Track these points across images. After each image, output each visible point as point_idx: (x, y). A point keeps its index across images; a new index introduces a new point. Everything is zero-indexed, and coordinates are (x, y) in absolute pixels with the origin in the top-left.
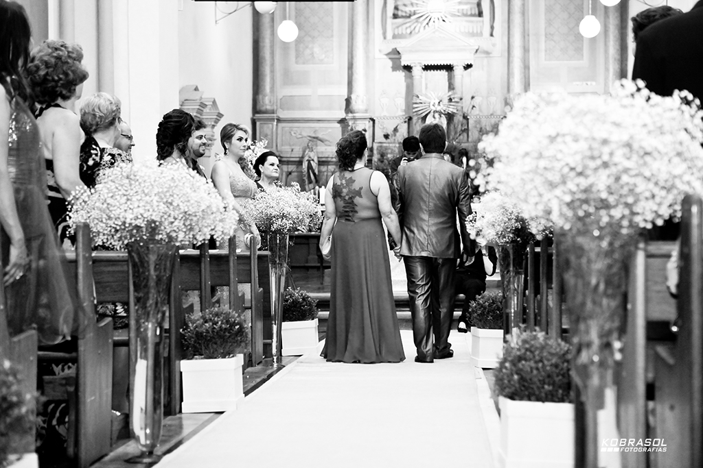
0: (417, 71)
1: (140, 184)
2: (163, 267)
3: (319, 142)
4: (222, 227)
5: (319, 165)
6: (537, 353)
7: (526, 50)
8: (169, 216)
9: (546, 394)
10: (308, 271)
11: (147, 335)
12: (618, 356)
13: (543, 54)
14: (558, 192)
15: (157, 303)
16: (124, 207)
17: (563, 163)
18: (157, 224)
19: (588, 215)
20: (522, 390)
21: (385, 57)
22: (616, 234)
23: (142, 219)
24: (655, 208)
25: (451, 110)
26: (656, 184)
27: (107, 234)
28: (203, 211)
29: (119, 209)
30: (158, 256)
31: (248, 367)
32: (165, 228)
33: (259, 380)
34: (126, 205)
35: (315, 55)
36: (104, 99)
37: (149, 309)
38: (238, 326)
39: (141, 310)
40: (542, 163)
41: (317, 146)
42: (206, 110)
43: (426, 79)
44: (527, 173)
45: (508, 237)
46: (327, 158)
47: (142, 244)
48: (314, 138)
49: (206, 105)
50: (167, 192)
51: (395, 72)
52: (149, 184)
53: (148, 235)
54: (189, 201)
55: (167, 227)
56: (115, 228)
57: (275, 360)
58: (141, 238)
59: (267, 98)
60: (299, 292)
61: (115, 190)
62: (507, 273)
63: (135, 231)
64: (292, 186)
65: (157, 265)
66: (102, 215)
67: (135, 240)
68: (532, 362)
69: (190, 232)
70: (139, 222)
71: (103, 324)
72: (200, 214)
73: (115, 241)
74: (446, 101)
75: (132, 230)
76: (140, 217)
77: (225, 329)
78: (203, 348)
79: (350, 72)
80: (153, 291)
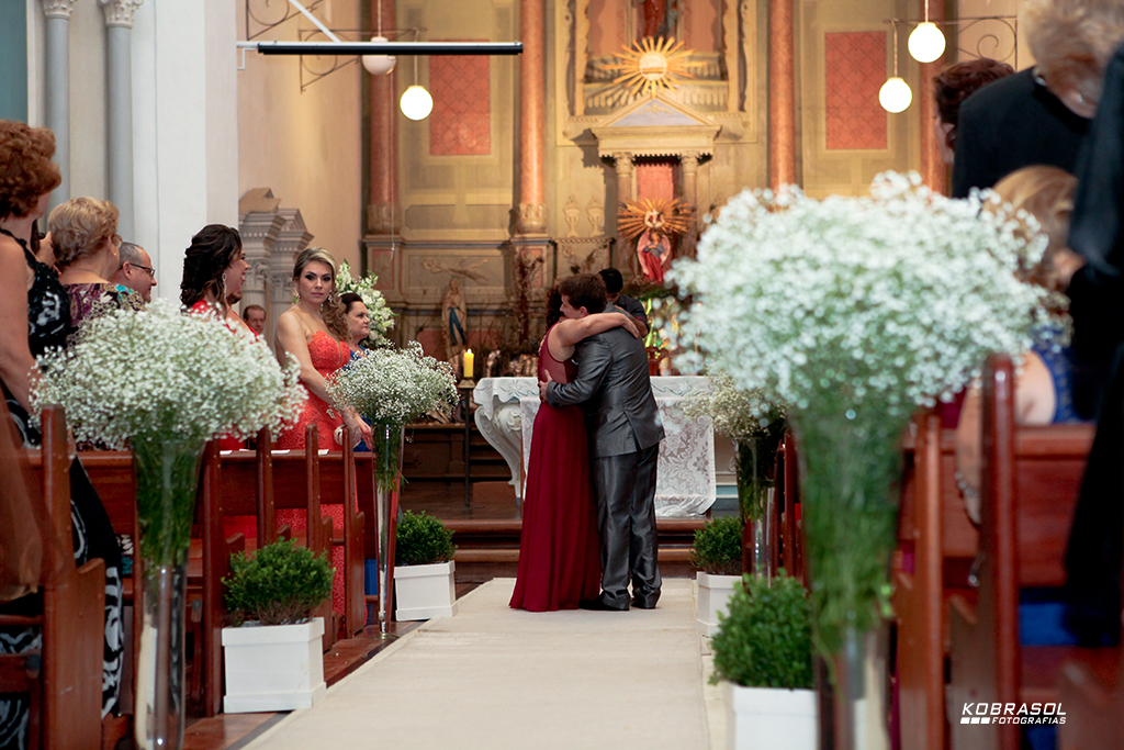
0: (624, 166)
1: (147, 342)
2: (184, 477)
3: (468, 280)
4: (280, 412)
5: (468, 316)
6: (781, 610)
7: (795, 132)
8: (195, 394)
9: (796, 677)
10: (449, 485)
11: (158, 585)
12: (887, 611)
13: (823, 139)
14: (787, 349)
15: (174, 535)
16: (121, 381)
17: (794, 304)
18: (175, 406)
19: (835, 386)
20: (757, 670)
21: (572, 143)
22: (881, 416)
23: (150, 399)
24: (939, 374)
25: (678, 227)
26: (941, 336)
27: (93, 423)
28: (248, 385)
29: (112, 383)
30: (177, 459)
31: (339, 638)
32: (188, 414)
33: (354, 660)
34: (124, 377)
35: (461, 141)
36: (88, 206)
37: (163, 544)
38: (315, 573)
39: (148, 545)
40: (763, 304)
41: (464, 285)
42: (286, 228)
43: (638, 179)
44: (739, 319)
45: (749, 426)
46: (481, 304)
47: (149, 439)
48: (460, 272)
49: (285, 221)
50: (190, 355)
51: (588, 169)
52: (162, 342)
53: (160, 424)
54: (226, 370)
55: (191, 412)
56: (107, 414)
57: (383, 628)
58: (150, 429)
59: (384, 209)
60: (424, 517)
61: (107, 352)
62: (748, 485)
63: (139, 419)
64: (412, 347)
65: (174, 473)
66: (86, 393)
67: (140, 433)
68: (774, 624)
69: (228, 419)
70: (143, 404)
71: (87, 569)
72: (245, 390)
73: (107, 435)
74: (669, 214)
75: (134, 417)
76: (145, 395)
77: (295, 577)
78: (259, 608)
79: (517, 168)
80: (168, 515)
